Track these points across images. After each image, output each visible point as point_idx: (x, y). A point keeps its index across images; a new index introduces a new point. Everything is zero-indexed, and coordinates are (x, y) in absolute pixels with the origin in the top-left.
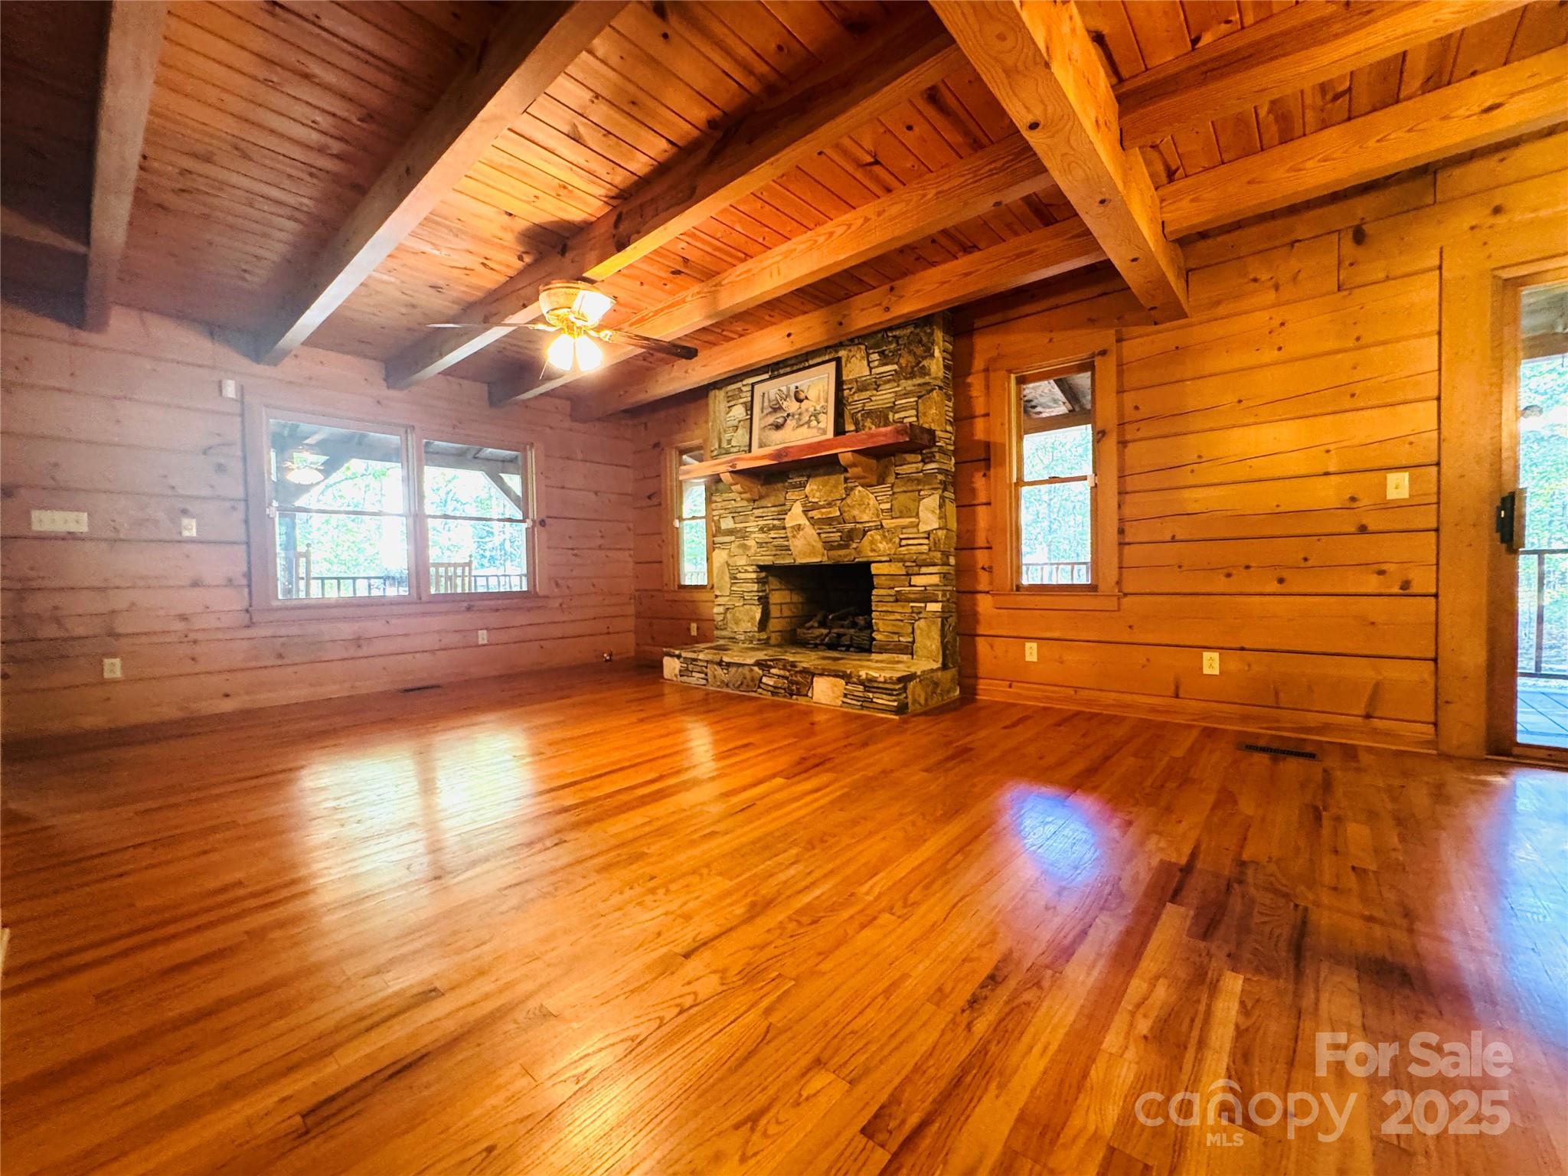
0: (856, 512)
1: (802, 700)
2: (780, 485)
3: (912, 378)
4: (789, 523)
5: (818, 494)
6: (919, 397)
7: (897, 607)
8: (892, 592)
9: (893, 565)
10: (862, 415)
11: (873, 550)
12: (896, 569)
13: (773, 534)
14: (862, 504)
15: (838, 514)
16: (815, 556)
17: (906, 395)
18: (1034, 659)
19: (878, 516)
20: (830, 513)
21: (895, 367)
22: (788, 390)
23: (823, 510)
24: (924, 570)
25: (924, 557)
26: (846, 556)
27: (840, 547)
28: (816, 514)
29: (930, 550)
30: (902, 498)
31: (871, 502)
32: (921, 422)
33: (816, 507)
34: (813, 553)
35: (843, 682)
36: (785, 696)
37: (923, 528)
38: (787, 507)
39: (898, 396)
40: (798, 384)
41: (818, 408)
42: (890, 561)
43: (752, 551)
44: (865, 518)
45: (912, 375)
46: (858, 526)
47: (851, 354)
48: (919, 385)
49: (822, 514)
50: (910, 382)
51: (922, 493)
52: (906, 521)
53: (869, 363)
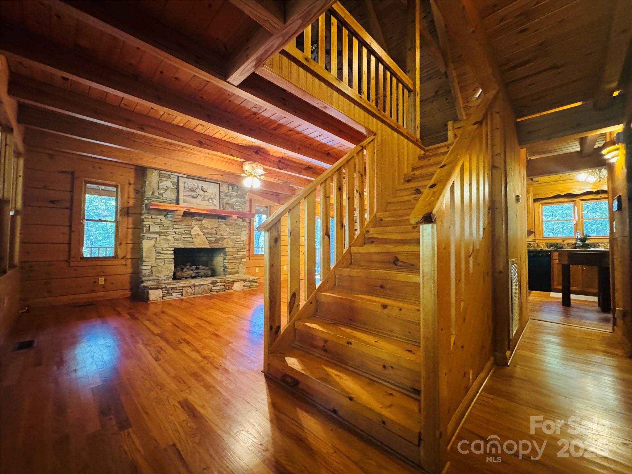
0: (222, 232)
1: (230, 291)
2: (190, 218)
3: (241, 199)
4: (193, 232)
5: (207, 224)
6: (242, 204)
7: (235, 261)
8: (232, 257)
9: (234, 249)
10: (226, 204)
11: (227, 244)
12: (234, 250)
13: (184, 236)
14: (225, 230)
15: (215, 232)
16: (205, 245)
17: (239, 202)
18: (258, 272)
19: (229, 234)
20: (212, 231)
21: (237, 194)
22: (198, 186)
23: (209, 230)
24: (242, 250)
25: (242, 247)
26: (217, 246)
27: (215, 243)
28: (206, 231)
29: (244, 245)
30: (236, 230)
31: (228, 230)
32: (243, 211)
33: (205, 228)
34: (204, 244)
35: (243, 282)
36: (223, 291)
37: (242, 239)
38: (192, 227)
39: (237, 202)
40: (203, 185)
41: (212, 197)
42: (233, 247)
43: (172, 242)
44: (225, 234)
45: (241, 198)
46: (222, 237)
47: (223, 184)
48: (243, 201)
49: (209, 231)
50: (240, 199)
51: (242, 230)
52: (238, 237)
53: (229, 189)
